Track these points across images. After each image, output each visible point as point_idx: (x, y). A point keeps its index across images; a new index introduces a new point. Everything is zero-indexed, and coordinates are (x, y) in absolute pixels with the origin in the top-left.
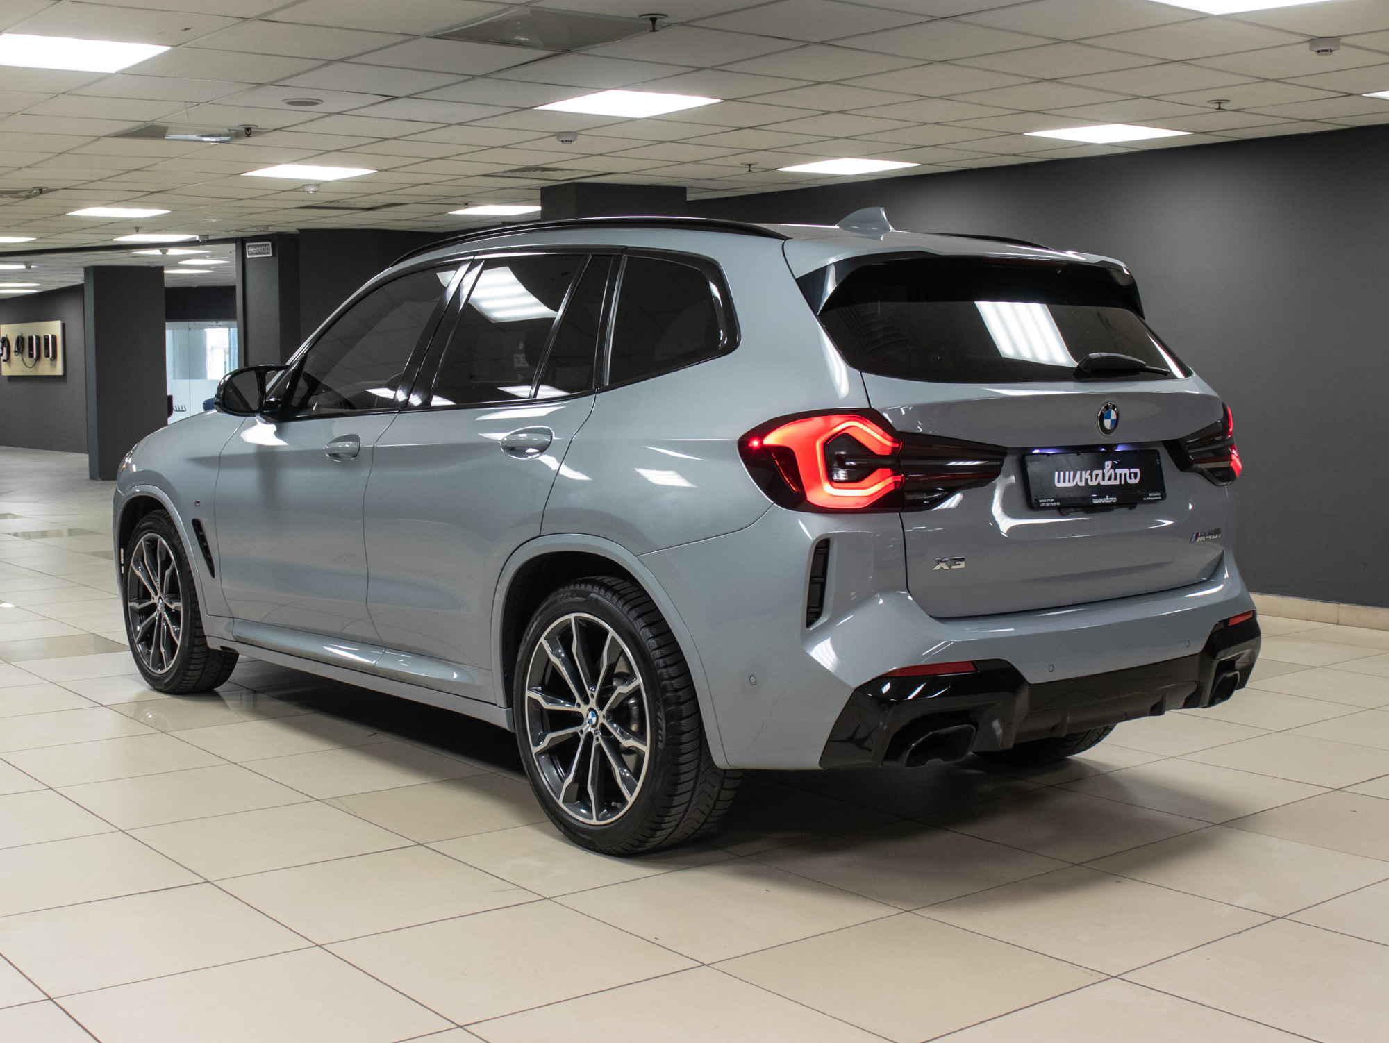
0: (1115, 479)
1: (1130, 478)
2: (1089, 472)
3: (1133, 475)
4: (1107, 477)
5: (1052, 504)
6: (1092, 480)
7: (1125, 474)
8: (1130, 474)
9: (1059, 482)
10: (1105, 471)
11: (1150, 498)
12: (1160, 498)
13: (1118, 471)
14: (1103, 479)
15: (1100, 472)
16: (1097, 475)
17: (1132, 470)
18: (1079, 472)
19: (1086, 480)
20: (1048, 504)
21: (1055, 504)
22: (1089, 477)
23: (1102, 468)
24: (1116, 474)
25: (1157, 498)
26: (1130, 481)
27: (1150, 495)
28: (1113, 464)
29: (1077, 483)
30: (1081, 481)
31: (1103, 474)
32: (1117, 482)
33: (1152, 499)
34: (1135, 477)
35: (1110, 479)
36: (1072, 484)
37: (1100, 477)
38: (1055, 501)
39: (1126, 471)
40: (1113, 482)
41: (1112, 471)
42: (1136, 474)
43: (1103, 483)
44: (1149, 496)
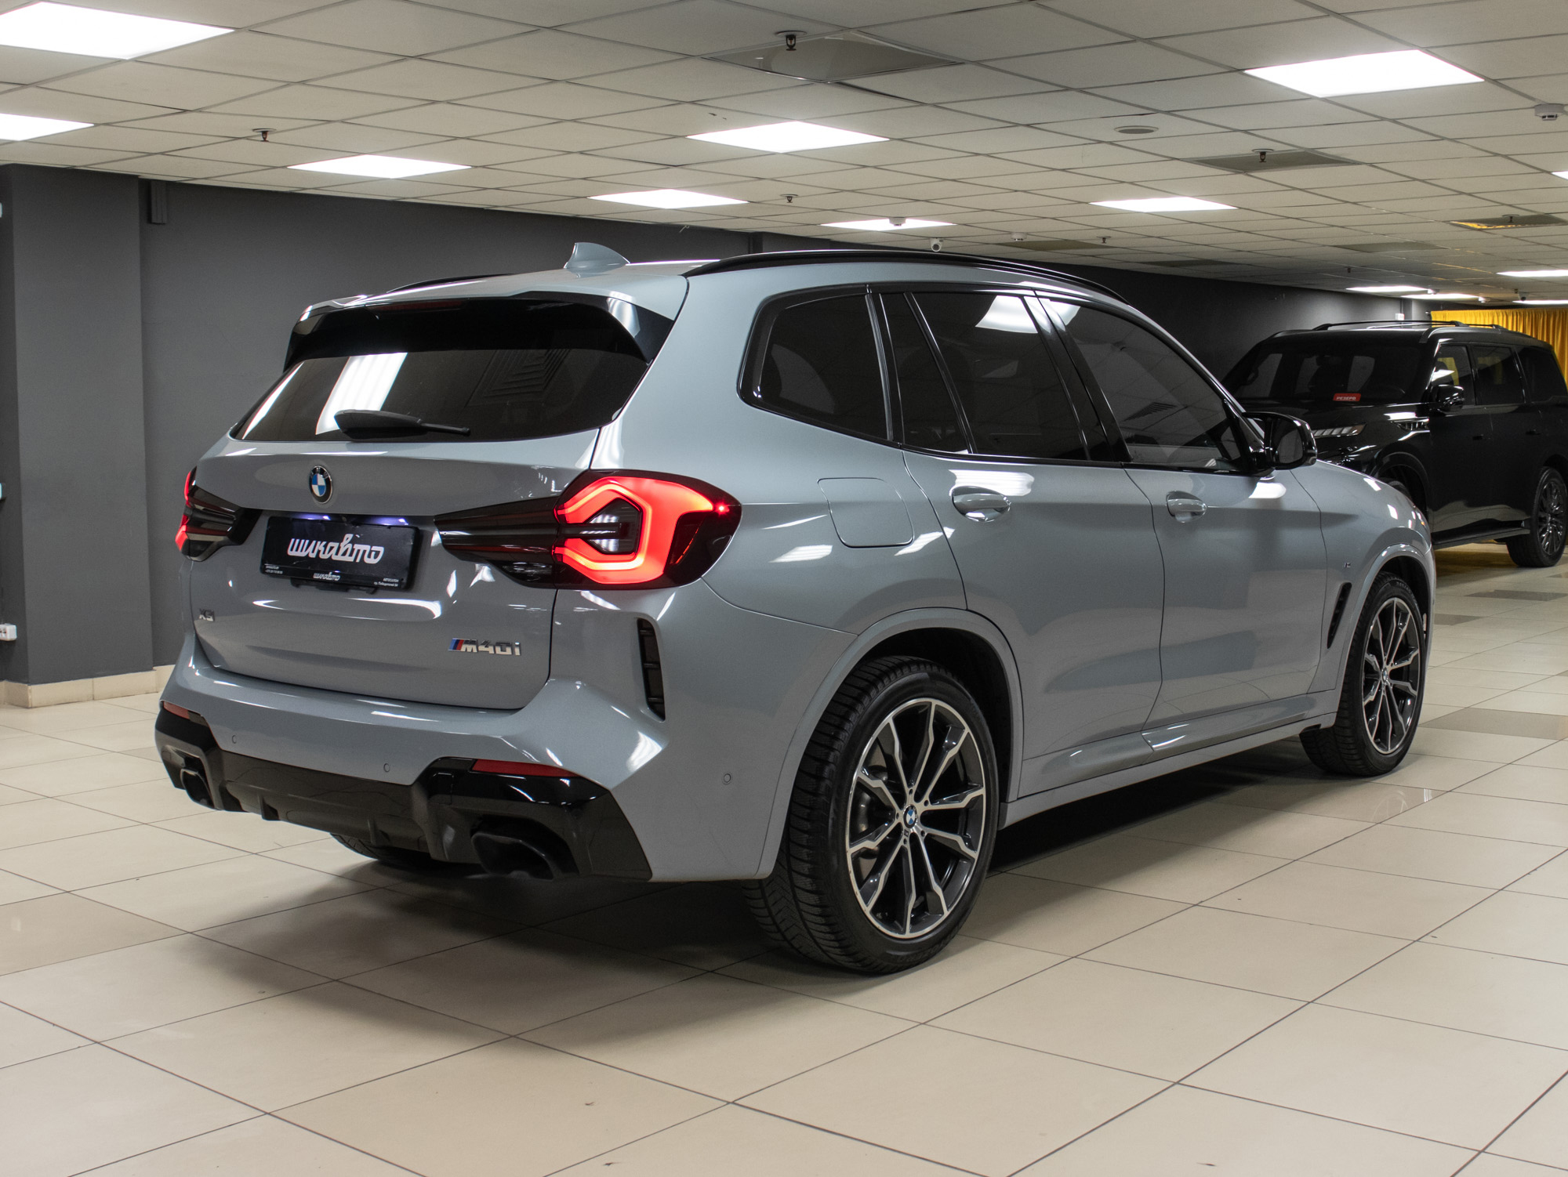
0: (351, 555)
1: (369, 556)
2: (324, 543)
3: (373, 553)
4: (342, 551)
5: (276, 572)
6: (324, 553)
7: (365, 551)
8: (371, 551)
9: (292, 550)
10: (342, 544)
11: (382, 584)
12: (396, 585)
13: (357, 547)
14: (337, 554)
15: (336, 545)
16: (332, 548)
17: (375, 548)
18: (314, 542)
19: (319, 551)
20: (272, 571)
21: (278, 572)
22: (322, 549)
23: (340, 541)
24: (353, 550)
25: (392, 585)
26: (367, 560)
27: (385, 580)
28: (354, 538)
29: (308, 554)
30: (313, 552)
31: (339, 548)
32: (351, 559)
33: (386, 585)
34: (376, 557)
35: (344, 554)
36: (303, 554)
37: (334, 551)
38: (279, 570)
39: (367, 548)
40: (348, 559)
41: (350, 545)
42: (377, 553)
43: (335, 558)
44: (382, 581)
